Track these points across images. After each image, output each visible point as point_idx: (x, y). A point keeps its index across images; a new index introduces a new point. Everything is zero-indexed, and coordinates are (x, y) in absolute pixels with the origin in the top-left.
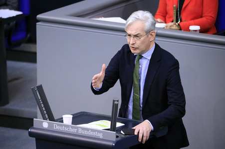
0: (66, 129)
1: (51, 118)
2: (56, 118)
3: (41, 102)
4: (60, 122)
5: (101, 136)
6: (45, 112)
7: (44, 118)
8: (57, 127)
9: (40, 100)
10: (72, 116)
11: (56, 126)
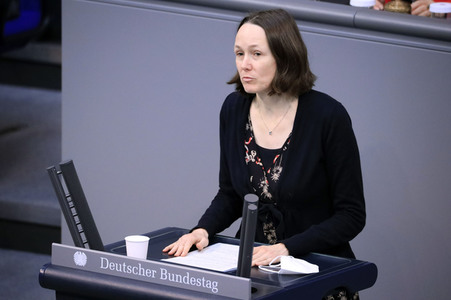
0: (131, 270)
1: (95, 242)
2: (105, 242)
3: (71, 204)
4: (116, 252)
5: (213, 287)
6: (80, 227)
7: (78, 243)
8: (109, 265)
9: (69, 199)
10: (148, 239)
11: (107, 262)
